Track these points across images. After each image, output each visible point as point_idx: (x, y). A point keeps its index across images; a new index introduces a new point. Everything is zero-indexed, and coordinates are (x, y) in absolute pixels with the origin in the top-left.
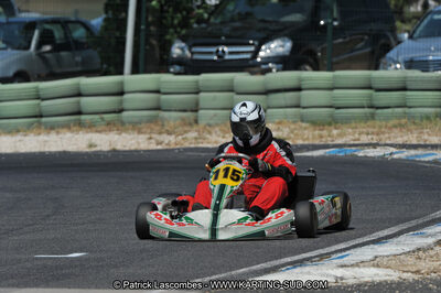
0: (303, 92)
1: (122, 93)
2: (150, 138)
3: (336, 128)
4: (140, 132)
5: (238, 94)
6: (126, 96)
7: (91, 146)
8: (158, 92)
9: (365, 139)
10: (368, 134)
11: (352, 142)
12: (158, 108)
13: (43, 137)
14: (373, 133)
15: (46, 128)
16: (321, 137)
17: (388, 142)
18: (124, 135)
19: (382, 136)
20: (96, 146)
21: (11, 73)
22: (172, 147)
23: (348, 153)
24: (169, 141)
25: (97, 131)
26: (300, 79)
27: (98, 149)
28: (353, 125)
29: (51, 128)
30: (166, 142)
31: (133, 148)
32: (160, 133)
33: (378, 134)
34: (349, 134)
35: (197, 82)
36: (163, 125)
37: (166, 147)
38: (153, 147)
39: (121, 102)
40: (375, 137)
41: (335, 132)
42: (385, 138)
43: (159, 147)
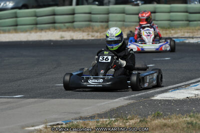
0: (157, 14)
1: (74, 14)
2: (88, 34)
3: (172, 30)
4: (83, 31)
5: (127, 14)
6: (76, 15)
7: (62, 37)
8: (90, 13)
9: (187, 35)
10: (188, 32)
11: (181, 36)
12: (90, 21)
13: (39, 34)
14: (190, 32)
15: (39, 30)
16: (167, 34)
17: (197, 36)
18: (76, 33)
19: (194, 34)
20: (64, 37)
21: (20, 5)
22: (99, 38)
23: (181, 41)
24: (97, 36)
25: (63, 31)
26: (155, 8)
27: (65, 39)
28: (181, 28)
29: (42, 30)
30: (96, 35)
31: (81, 38)
32: (93, 32)
33: (192, 33)
34: (179, 33)
35: (108, 9)
36: (93, 29)
37: (96, 38)
38: (90, 38)
39: (74, 18)
40: (191, 34)
41: (173, 32)
42: (195, 35)
43: (93, 38)
